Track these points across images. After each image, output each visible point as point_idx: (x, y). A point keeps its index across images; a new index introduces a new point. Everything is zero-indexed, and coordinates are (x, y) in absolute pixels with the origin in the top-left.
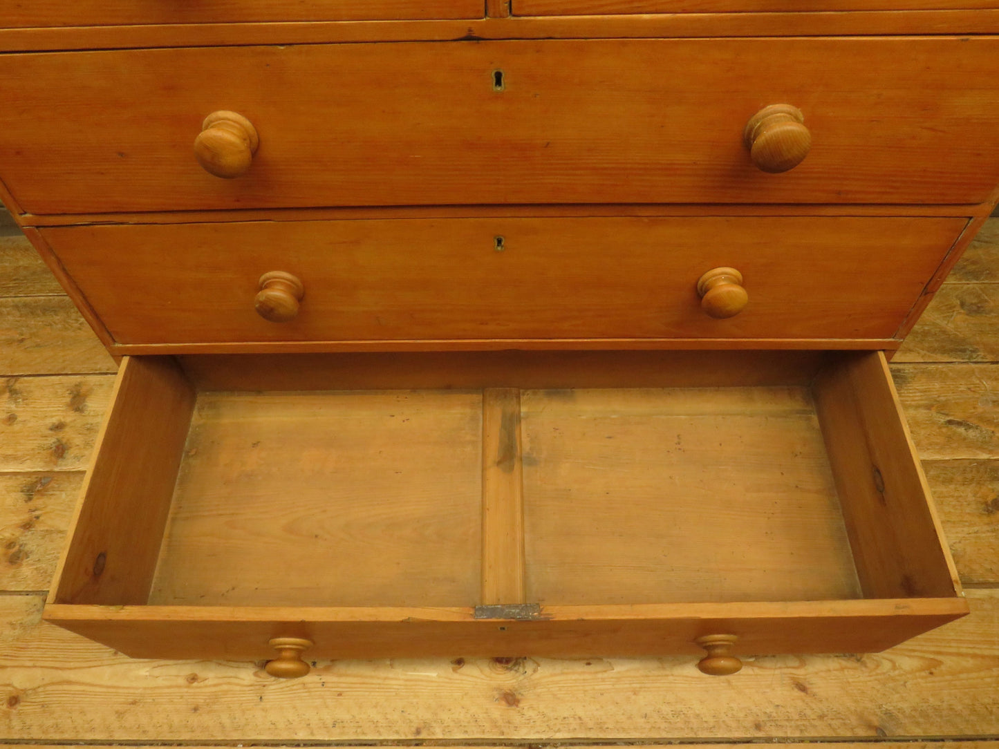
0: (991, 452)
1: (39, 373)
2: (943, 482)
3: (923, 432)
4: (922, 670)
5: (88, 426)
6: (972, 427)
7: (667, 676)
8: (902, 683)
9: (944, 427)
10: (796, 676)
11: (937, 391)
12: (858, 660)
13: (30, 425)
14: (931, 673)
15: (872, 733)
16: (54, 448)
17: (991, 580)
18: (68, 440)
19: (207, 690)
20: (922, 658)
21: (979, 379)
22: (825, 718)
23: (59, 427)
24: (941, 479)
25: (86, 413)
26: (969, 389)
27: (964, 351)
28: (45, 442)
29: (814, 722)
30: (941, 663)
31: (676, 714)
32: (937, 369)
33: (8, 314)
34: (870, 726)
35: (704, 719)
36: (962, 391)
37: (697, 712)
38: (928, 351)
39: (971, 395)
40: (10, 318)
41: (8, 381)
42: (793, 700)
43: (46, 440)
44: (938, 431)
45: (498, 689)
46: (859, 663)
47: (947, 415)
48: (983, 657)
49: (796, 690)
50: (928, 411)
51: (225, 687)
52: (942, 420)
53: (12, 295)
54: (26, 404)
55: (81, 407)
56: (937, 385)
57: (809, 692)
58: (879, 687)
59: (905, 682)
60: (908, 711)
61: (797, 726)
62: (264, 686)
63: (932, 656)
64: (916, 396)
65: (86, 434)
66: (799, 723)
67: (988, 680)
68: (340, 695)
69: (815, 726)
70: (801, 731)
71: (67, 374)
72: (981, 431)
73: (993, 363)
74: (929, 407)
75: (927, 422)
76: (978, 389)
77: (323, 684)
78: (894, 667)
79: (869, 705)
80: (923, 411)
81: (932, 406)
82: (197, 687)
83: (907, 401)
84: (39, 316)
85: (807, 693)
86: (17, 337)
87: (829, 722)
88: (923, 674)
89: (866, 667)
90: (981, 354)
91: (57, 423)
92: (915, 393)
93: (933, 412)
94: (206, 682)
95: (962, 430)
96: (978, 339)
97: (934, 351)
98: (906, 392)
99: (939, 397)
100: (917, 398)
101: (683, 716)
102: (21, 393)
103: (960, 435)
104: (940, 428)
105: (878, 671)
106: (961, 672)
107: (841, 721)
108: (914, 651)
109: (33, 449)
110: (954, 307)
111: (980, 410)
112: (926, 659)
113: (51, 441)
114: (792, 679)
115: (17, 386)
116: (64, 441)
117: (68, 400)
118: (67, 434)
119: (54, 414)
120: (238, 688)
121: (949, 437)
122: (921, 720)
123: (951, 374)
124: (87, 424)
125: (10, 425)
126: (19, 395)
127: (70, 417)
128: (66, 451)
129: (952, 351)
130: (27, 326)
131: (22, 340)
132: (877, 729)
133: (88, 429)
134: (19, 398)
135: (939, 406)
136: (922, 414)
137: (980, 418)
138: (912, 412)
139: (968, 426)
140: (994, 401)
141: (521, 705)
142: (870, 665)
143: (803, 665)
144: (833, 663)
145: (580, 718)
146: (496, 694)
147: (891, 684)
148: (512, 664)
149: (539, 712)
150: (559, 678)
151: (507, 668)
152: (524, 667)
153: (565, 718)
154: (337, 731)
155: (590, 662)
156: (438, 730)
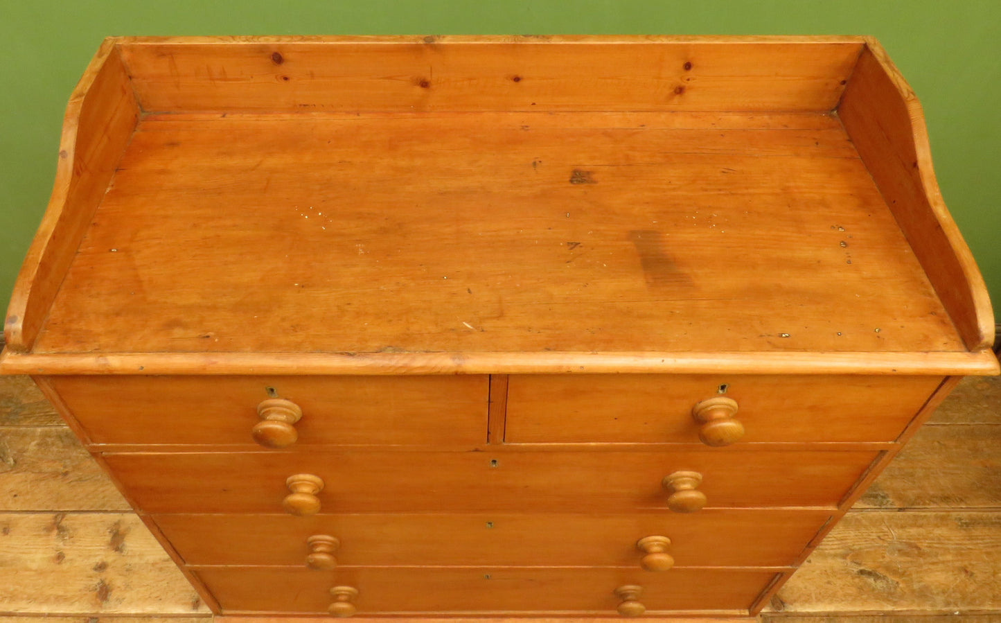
0: (895, 603)
1: (82, 509)
3: (839, 583)
5: (128, 567)
6: (880, 577)
9: (856, 577)
11: (851, 539)
13: (76, 564)
16: (98, 590)
18: (111, 581)
21: (887, 527)
23: (101, 567)
25: (125, 553)
26: (879, 537)
27: (877, 497)
28: (91, 583)
33: (53, 444)
36: (873, 539)
39: (881, 542)
40: (54, 449)
41: (56, 517)
43: (92, 580)
44: (851, 581)
47: (860, 564)
50: (842, 560)
52: (856, 570)
53: (55, 423)
54: (72, 542)
55: (120, 547)
56: (852, 534)
64: (834, 544)
65: (125, 576)
71: (106, 511)
72: (888, 582)
73: (900, 510)
74: (844, 556)
75: (843, 572)
76: (886, 537)
80: (840, 560)
81: (847, 555)
83: (826, 549)
84: (80, 447)
86: (62, 469)
90: (891, 500)
91: (100, 562)
93: (848, 561)
95: (871, 580)
96: (888, 483)
99: (853, 545)
100: (835, 547)
102: (68, 530)
103: (870, 585)
104: (853, 578)
109: (80, 590)
111: (887, 559)
113: (96, 581)
115: (64, 523)
116: (107, 582)
117: (108, 538)
118: (110, 575)
119: (97, 553)
121: (860, 588)
123: (864, 521)
124: (126, 564)
125: (59, 563)
126: (65, 533)
127: (111, 557)
128: (109, 593)
129: (866, 497)
130: (70, 458)
131: (66, 474)
133: (127, 570)
134: (66, 535)
135: (854, 555)
136: (838, 564)
137: (888, 568)
138: (830, 561)
139: (877, 577)
140: (899, 551)
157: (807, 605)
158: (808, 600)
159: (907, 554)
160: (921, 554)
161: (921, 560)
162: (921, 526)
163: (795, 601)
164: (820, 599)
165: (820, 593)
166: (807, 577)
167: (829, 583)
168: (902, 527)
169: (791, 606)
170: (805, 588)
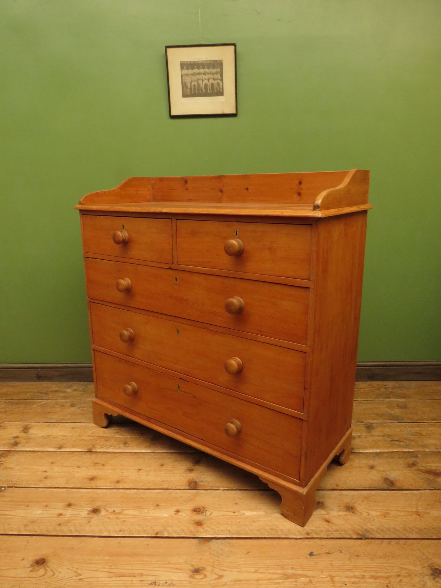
3: (381, 443)
6: (402, 442)
7: (269, 517)
8: (372, 520)
9: (390, 442)
10: (326, 517)
11: (387, 431)
12: (353, 512)
14: (385, 517)
15: (359, 537)
17: (412, 488)
19: (66, 518)
20: (381, 512)
21: (405, 428)
22: (338, 531)
26: (401, 430)
27: (399, 419)
29: (333, 533)
30: (389, 513)
31: (272, 529)
34: (358, 534)
35: (284, 531)
36: (398, 431)
37: (281, 529)
38: (383, 419)
39: (402, 432)
42: (323, 525)
44: (387, 443)
45: (194, 520)
47: (392, 438)
48: (408, 512)
49: (325, 522)
51: (74, 518)
52: (389, 440)
57: (331, 522)
58: (362, 521)
59: (374, 520)
60: (375, 529)
61: (325, 534)
62: (91, 518)
63: (385, 511)
64: (378, 433)
66: (326, 533)
67: (411, 519)
68: (124, 521)
69: (333, 534)
70: (328, 536)
72: (406, 443)
73: (411, 423)
74: (383, 436)
75: (383, 440)
76: (404, 430)
77: (117, 518)
79: (358, 527)
81: (385, 435)
82: (62, 518)
83: (374, 434)
85: (330, 523)
87: (340, 532)
88: (381, 517)
89: (356, 514)
93: (386, 437)
94: (66, 516)
95: (397, 442)
97: (386, 419)
98: (374, 431)
99: (388, 433)
101: (275, 530)
103: (397, 444)
105: (362, 516)
106: (399, 516)
107: (345, 532)
108: (377, 509)
110: (395, 407)
111: (405, 437)
114: (323, 518)
120: (79, 518)
121: (392, 445)
122: (381, 532)
123: (393, 426)
129: (393, 419)
132: (361, 535)
135: (389, 436)
136: (381, 438)
137: (406, 439)
138: (376, 438)
139: (400, 441)
140: (411, 434)
141: (203, 526)
142: (358, 514)
143: (328, 514)
144: (341, 513)
145: (229, 530)
146: (193, 522)
147: (368, 520)
148: (201, 512)
149: (211, 528)
150: (221, 517)
151: (198, 514)
152: (206, 513)
153: (222, 530)
154: (121, 533)
155: (235, 512)
156: (166, 533)
157: (365, 450)
158: (366, 448)
159: (416, 435)
160: (422, 435)
161: (423, 437)
162: (422, 427)
163: (359, 448)
164: (371, 447)
166: (365, 442)
167: (376, 443)
168: (412, 427)
169: (357, 450)
170: (364, 445)
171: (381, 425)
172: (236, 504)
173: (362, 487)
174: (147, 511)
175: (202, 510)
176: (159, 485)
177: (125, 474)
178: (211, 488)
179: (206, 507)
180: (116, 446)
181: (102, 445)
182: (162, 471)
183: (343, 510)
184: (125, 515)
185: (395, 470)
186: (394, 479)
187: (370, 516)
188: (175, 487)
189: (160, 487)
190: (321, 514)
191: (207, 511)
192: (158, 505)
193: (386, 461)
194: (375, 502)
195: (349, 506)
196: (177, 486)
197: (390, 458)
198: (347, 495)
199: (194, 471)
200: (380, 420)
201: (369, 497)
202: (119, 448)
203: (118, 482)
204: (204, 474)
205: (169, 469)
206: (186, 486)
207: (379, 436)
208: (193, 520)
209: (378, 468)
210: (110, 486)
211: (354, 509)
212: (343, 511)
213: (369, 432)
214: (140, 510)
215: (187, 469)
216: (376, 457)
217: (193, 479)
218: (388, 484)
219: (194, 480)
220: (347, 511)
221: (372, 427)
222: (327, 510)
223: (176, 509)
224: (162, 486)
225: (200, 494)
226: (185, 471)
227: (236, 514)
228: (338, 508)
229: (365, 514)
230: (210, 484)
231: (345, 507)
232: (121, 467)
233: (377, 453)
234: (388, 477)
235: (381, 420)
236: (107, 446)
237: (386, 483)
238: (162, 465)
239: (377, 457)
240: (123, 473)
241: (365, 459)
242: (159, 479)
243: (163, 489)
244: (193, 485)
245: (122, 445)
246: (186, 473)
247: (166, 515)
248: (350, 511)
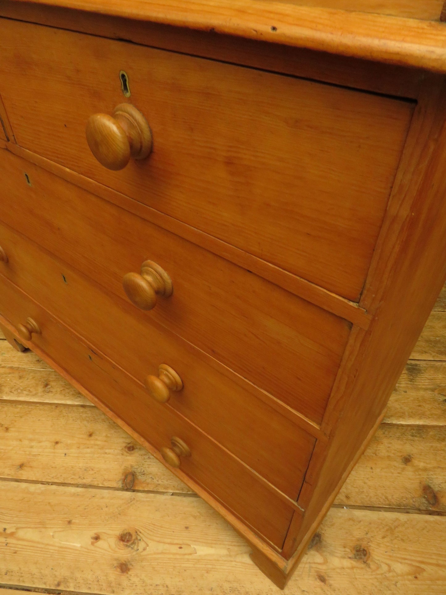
2: (438, 440)
3: (428, 406)
4: (409, 574)
7: (231, 561)
8: (394, 582)
9: (442, 404)
10: (320, 570)
12: (365, 562)
14: (416, 577)
20: (410, 565)
24: (437, 438)
30: (423, 570)
32: (442, 365)
37: (247, 590)
38: (437, 353)
42: (315, 587)
44: (436, 406)
46: (365, 564)
49: (318, 580)
50: (432, 392)
52: (441, 399)
57: (327, 582)
58: (377, 584)
59: (396, 583)
63: (417, 564)
64: (425, 382)
68: (15, 553)
74: (433, 390)
75: (431, 400)
77: (7, 544)
78: (390, 571)
80: (429, 392)
81: (435, 389)
83: (419, 385)
85: (325, 584)
88: (410, 577)
89: (369, 567)
92: (425, 380)
93: (436, 392)
98: (419, 379)
99: (441, 383)
100: (426, 384)
104: (439, 404)
105: (378, 572)
106: (438, 580)
108: (405, 559)
112: (413, 566)
114: (317, 572)
121: (444, 411)
135: (441, 389)
136: (428, 394)
138: (422, 393)
141: (130, 573)
142: (373, 566)
143: (326, 562)
144: (347, 563)
145: (167, 586)
146: (115, 563)
147: (386, 583)
148: (130, 543)
149: (141, 579)
150: (159, 556)
151: (127, 546)
152: (138, 546)
153: (157, 585)
154: (7, 577)
155: (182, 546)
156: (72, 585)
157: (401, 419)
158: (402, 416)
163: (392, 416)
164: (412, 415)
165: (412, 412)
166: (403, 401)
167: (420, 406)
169: (388, 419)
170: (401, 408)
171: (432, 367)
172: (187, 528)
173: (387, 502)
174: (51, 534)
175: (134, 538)
176: (80, 477)
177: (35, 451)
178: (155, 490)
179: (140, 532)
180: (31, 390)
181: (12, 388)
182: (88, 448)
183: (350, 556)
184: (19, 539)
185: (443, 468)
186: (440, 489)
187: (391, 574)
188: (102, 484)
189: (80, 481)
190: (315, 563)
191: (140, 540)
192: (70, 522)
193: (432, 446)
194: (402, 540)
195: (361, 546)
196: (105, 480)
197: (439, 440)
198: (360, 521)
199: (136, 450)
200: (431, 354)
201: (395, 529)
202: (35, 395)
203: (21, 466)
204: (149, 458)
205: (98, 443)
206: (119, 481)
207: (426, 389)
208: (116, 559)
209: (416, 462)
210: (8, 475)
211: (368, 555)
212: (350, 558)
213: (411, 380)
214: (43, 530)
215: (124, 445)
216: (416, 436)
217: (132, 466)
218: (427, 500)
219: (133, 470)
220: (355, 558)
221: (417, 370)
222: (325, 554)
223: (96, 531)
224: (84, 478)
225: (137, 501)
226: (122, 449)
227: (184, 551)
228: (343, 549)
229: (385, 568)
230: (155, 481)
231: (354, 548)
232: (31, 436)
233: (418, 426)
234: (430, 484)
235: (434, 354)
236: (19, 388)
237: (425, 497)
238: (90, 435)
239: (418, 435)
240: (32, 447)
241: (398, 438)
242: (81, 465)
243: (85, 486)
244: (128, 481)
245: (40, 389)
246: (122, 454)
247: (78, 545)
248: (361, 558)
